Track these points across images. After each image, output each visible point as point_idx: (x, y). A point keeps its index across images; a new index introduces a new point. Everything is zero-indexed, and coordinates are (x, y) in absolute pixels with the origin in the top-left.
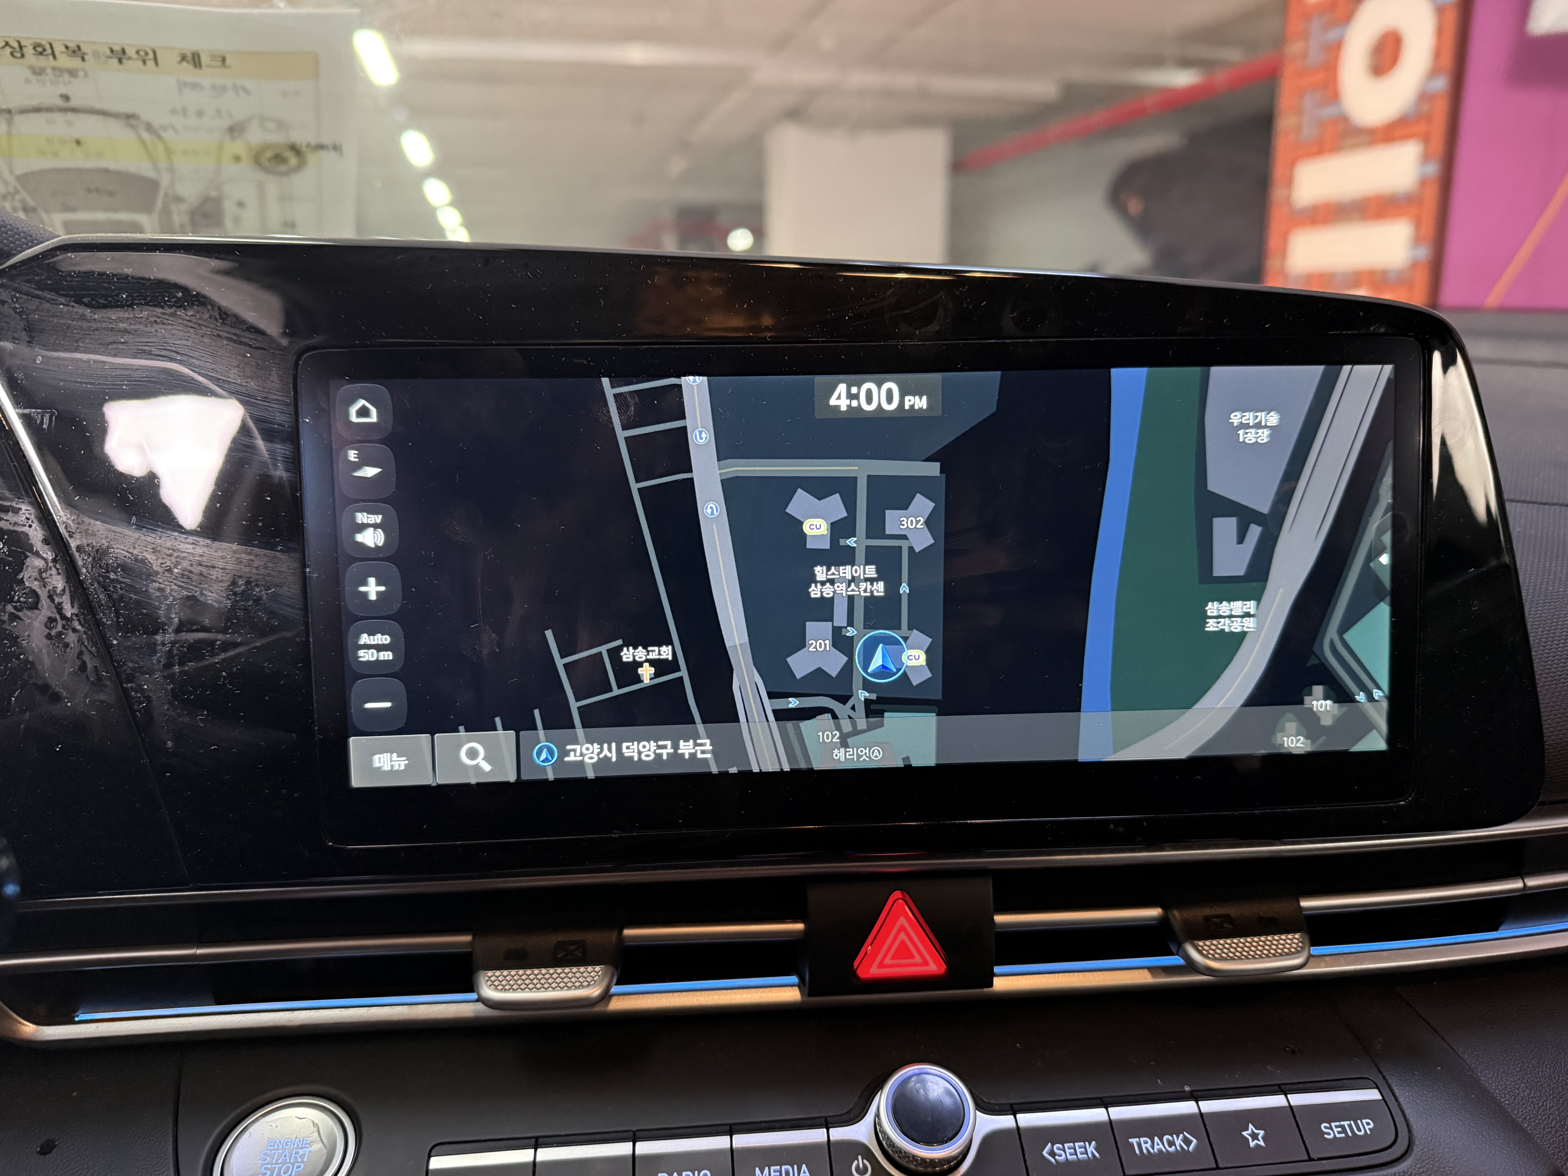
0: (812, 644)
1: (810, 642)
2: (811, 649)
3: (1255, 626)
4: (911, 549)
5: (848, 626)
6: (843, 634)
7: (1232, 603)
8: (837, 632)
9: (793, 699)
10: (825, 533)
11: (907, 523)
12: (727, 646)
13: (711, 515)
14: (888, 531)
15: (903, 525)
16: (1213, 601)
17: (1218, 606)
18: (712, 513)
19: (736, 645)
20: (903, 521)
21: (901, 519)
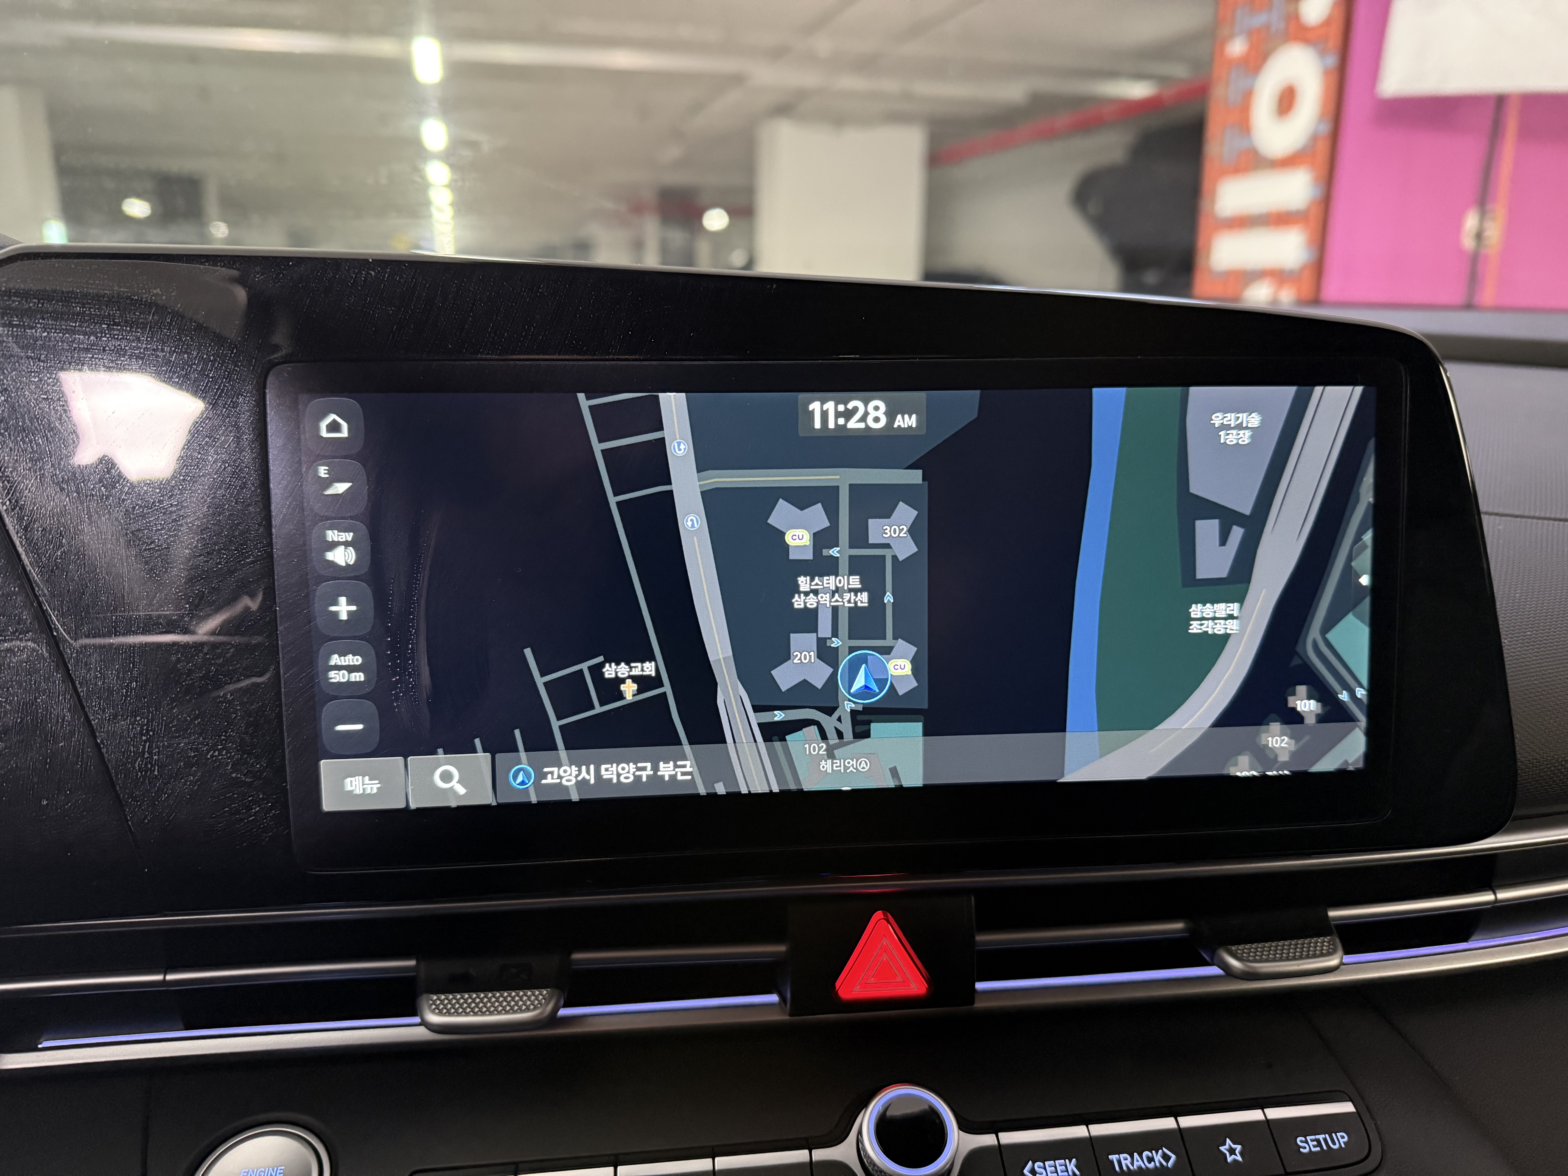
0: (797, 655)
1: (795, 654)
2: (795, 661)
3: (1238, 628)
4: (894, 558)
5: (832, 637)
6: (828, 644)
7: (1215, 605)
8: (822, 643)
9: (779, 712)
10: (808, 543)
11: (890, 531)
12: (711, 659)
13: (691, 528)
14: (871, 542)
15: (887, 534)
16: (1197, 604)
17: (1201, 608)
18: (693, 526)
19: (720, 659)
20: (886, 529)
21: (884, 528)
